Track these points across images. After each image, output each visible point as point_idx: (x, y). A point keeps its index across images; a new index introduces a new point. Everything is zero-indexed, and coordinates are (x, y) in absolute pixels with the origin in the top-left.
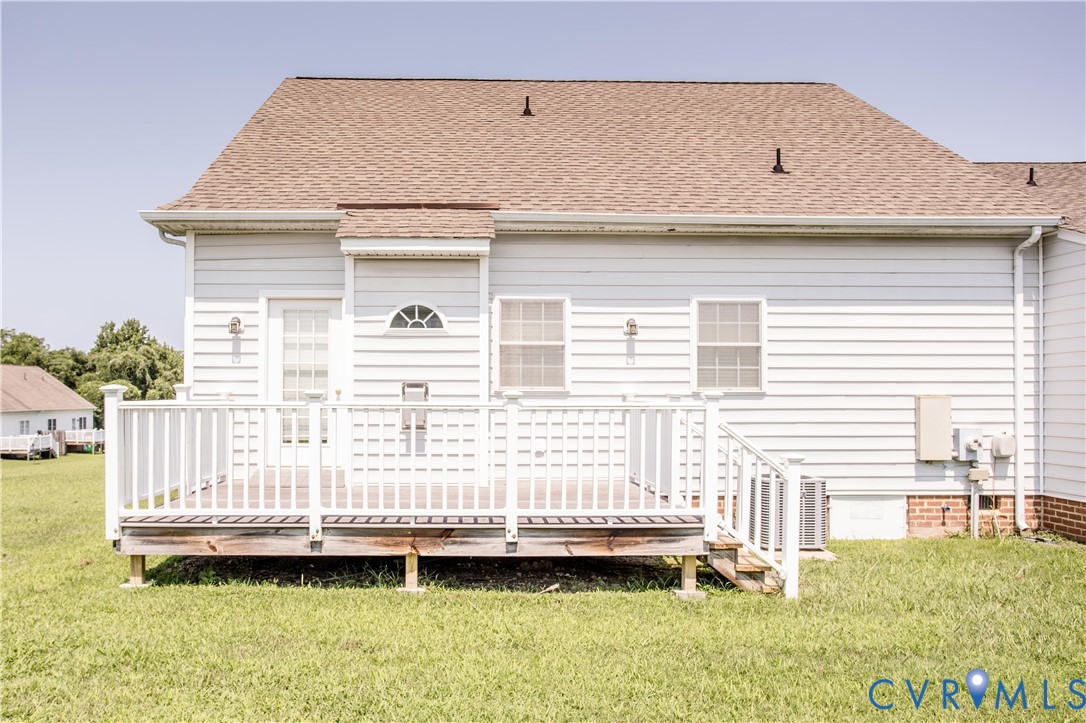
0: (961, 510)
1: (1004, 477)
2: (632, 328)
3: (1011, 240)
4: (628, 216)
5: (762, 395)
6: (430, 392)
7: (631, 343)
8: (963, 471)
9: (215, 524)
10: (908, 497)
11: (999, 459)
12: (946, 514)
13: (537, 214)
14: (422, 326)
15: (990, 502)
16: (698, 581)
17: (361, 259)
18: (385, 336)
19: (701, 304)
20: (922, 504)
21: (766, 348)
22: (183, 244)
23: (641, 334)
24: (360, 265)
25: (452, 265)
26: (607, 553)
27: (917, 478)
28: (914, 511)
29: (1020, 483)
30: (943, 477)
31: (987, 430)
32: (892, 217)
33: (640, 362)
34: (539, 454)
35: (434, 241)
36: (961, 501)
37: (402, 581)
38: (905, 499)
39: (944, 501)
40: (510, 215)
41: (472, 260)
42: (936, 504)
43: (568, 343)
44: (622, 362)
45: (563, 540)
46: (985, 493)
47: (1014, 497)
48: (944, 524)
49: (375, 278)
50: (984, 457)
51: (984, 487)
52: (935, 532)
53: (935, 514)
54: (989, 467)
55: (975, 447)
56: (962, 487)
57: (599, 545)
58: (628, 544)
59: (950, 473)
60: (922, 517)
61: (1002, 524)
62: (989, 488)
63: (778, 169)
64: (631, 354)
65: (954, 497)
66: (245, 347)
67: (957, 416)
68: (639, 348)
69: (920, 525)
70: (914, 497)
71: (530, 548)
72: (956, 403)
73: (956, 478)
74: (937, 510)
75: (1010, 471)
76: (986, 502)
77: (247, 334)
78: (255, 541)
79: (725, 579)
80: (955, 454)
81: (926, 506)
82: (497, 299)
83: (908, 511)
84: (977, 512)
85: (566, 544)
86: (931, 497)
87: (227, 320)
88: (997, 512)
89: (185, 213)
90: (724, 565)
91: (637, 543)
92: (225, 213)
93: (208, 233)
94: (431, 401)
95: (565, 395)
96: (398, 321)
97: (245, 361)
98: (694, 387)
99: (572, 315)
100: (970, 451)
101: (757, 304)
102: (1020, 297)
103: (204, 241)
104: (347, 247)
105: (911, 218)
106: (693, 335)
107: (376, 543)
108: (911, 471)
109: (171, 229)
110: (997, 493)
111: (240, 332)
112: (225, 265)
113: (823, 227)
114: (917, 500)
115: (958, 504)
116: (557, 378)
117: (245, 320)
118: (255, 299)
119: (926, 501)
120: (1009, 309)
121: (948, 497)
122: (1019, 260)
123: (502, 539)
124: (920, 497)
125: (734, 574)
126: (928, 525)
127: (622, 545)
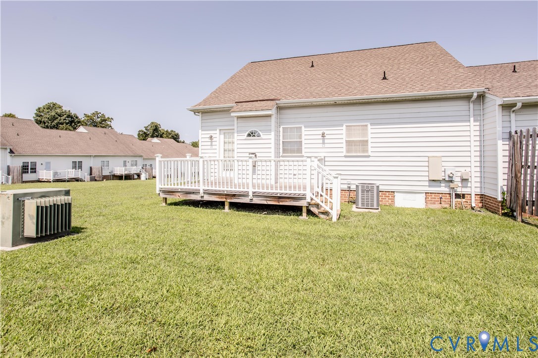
0: (448, 199)
1: (467, 187)
2: (323, 135)
3: (467, 98)
4: (319, 99)
5: (369, 156)
6: (257, 156)
7: (324, 140)
8: (448, 184)
9: (179, 190)
10: (426, 193)
11: (464, 180)
12: (442, 200)
13: (291, 101)
14: (255, 136)
15: (460, 196)
16: (307, 214)
17: (239, 118)
18: (245, 140)
19: (347, 126)
20: (432, 196)
21: (370, 140)
22: (199, 115)
23: (327, 137)
24: (239, 119)
25: (264, 118)
26: (278, 204)
27: (429, 186)
28: (429, 198)
29: (474, 189)
30: (440, 186)
31: (458, 169)
32: (416, 93)
33: (327, 146)
34: (295, 175)
35: (256, 111)
36: (448, 195)
37: (224, 208)
38: (425, 194)
39: (441, 195)
40: (283, 102)
41: (269, 116)
42: (437, 196)
43: (303, 140)
44: (321, 146)
45: (265, 199)
46: (458, 193)
47: (471, 194)
48: (441, 203)
49: (243, 123)
50: (457, 179)
51: (458, 190)
52: (437, 206)
53: (437, 199)
54: (460, 183)
55: (451, 175)
56: (448, 190)
57: (275, 201)
58: (284, 201)
59: (442, 185)
60: (432, 201)
61: (466, 204)
62: (460, 191)
63: (385, 78)
64: (324, 143)
65: (445, 194)
66: (214, 143)
67: (444, 164)
68: (326, 141)
69: (431, 203)
70: (428, 193)
71: (257, 201)
72: (444, 159)
73: (445, 187)
74: (438, 198)
75: (469, 185)
76: (458, 196)
77: (214, 140)
78: (188, 195)
79: (315, 214)
80: (444, 178)
81: (433, 197)
82: (281, 127)
83: (426, 198)
84: (454, 200)
85: (266, 200)
86: (435, 193)
87: (208, 136)
88: (464, 200)
89: (198, 108)
90: (314, 210)
91: (287, 201)
92: (207, 107)
93: (204, 112)
94: (258, 158)
95: (303, 156)
96: (249, 135)
97: (214, 147)
98: (344, 154)
99: (304, 131)
100: (449, 177)
101: (366, 126)
102: (472, 119)
103: (203, 114)
104: (233, 114)
105: (423, 93)
106: (344, 136)
107: (217, 197)
108: (427, 183)
109: (195, 112)
110: (463, 193)
111: (212, 139)
112: (209, 121)
113: (388, 98)
114: (430, 194)
115: (447, 196)
116: (299, 150)
117: (214, 136)
118: (216, 130)
119: (433, 195)
120: (468, 124)
121: (442, 194)
122: (471, 105)
123: (248, 198)
124: (431, 193)
125: (317, 213)
126: (434, 203)
127: (282, 201)
